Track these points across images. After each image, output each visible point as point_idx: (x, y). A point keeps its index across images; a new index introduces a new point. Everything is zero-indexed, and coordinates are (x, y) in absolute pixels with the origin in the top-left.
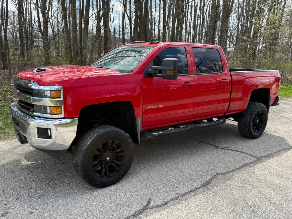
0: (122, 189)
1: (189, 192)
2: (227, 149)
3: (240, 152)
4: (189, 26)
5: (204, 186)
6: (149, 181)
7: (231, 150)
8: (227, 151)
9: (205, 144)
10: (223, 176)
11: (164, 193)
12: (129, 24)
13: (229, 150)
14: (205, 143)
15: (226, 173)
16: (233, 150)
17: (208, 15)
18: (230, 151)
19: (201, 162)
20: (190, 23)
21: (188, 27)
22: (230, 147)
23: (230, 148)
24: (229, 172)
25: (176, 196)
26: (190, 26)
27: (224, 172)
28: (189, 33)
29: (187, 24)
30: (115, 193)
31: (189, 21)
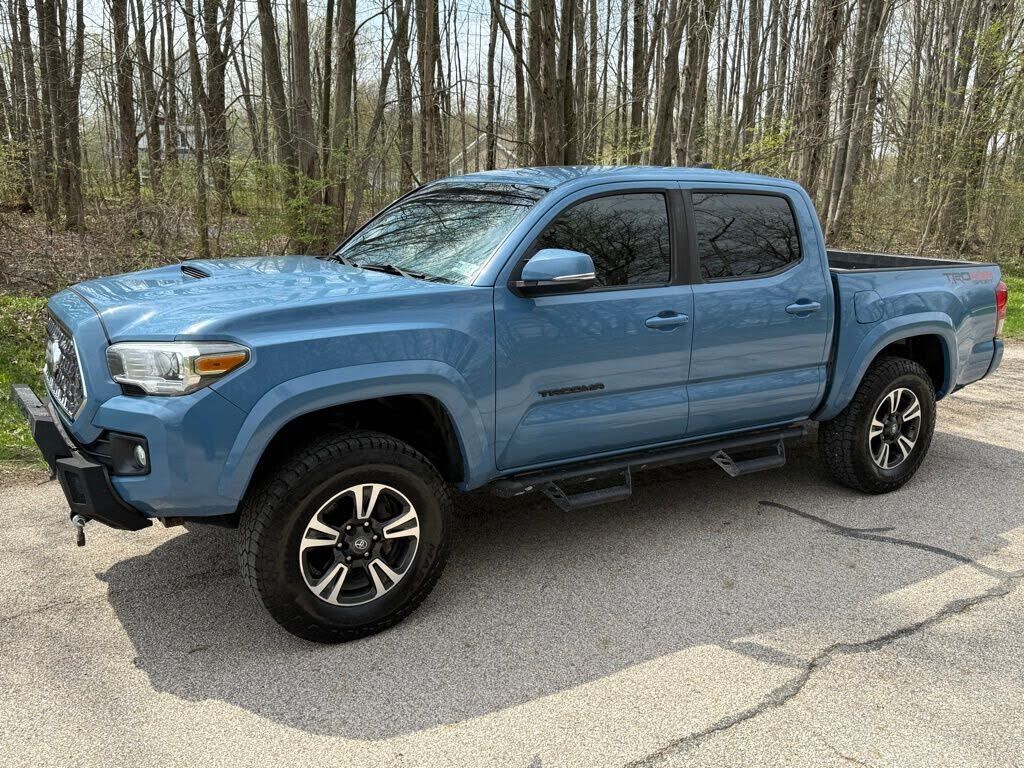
0: (421, 710)
1: (710, 731)
2: (874, 538)
3: (931, 549)
4: (734, 69)
5: (776, 704)
6: (538, 677)
7: (894, 541)
8: (875, 544)
9: (786, 512)
10: (858, 657)
11: (597, 734)
12: (513, 66)
13: (883, 539)
14: (786, 508)
15: (870, 642)
16: (901, 542)
17: (802, 28)
18: (889, 547)
19: (766, 594)
20: (737, 58)
21: (729, 74)
22: (887, 529)
23: (887, 535)
24: (883, 638)
25: (651, 752)
26: (736, 70)
27: (862, 641)
28: (731, 94)
29: (725, 63)
30: (388, 726)
31: (731, 49)
